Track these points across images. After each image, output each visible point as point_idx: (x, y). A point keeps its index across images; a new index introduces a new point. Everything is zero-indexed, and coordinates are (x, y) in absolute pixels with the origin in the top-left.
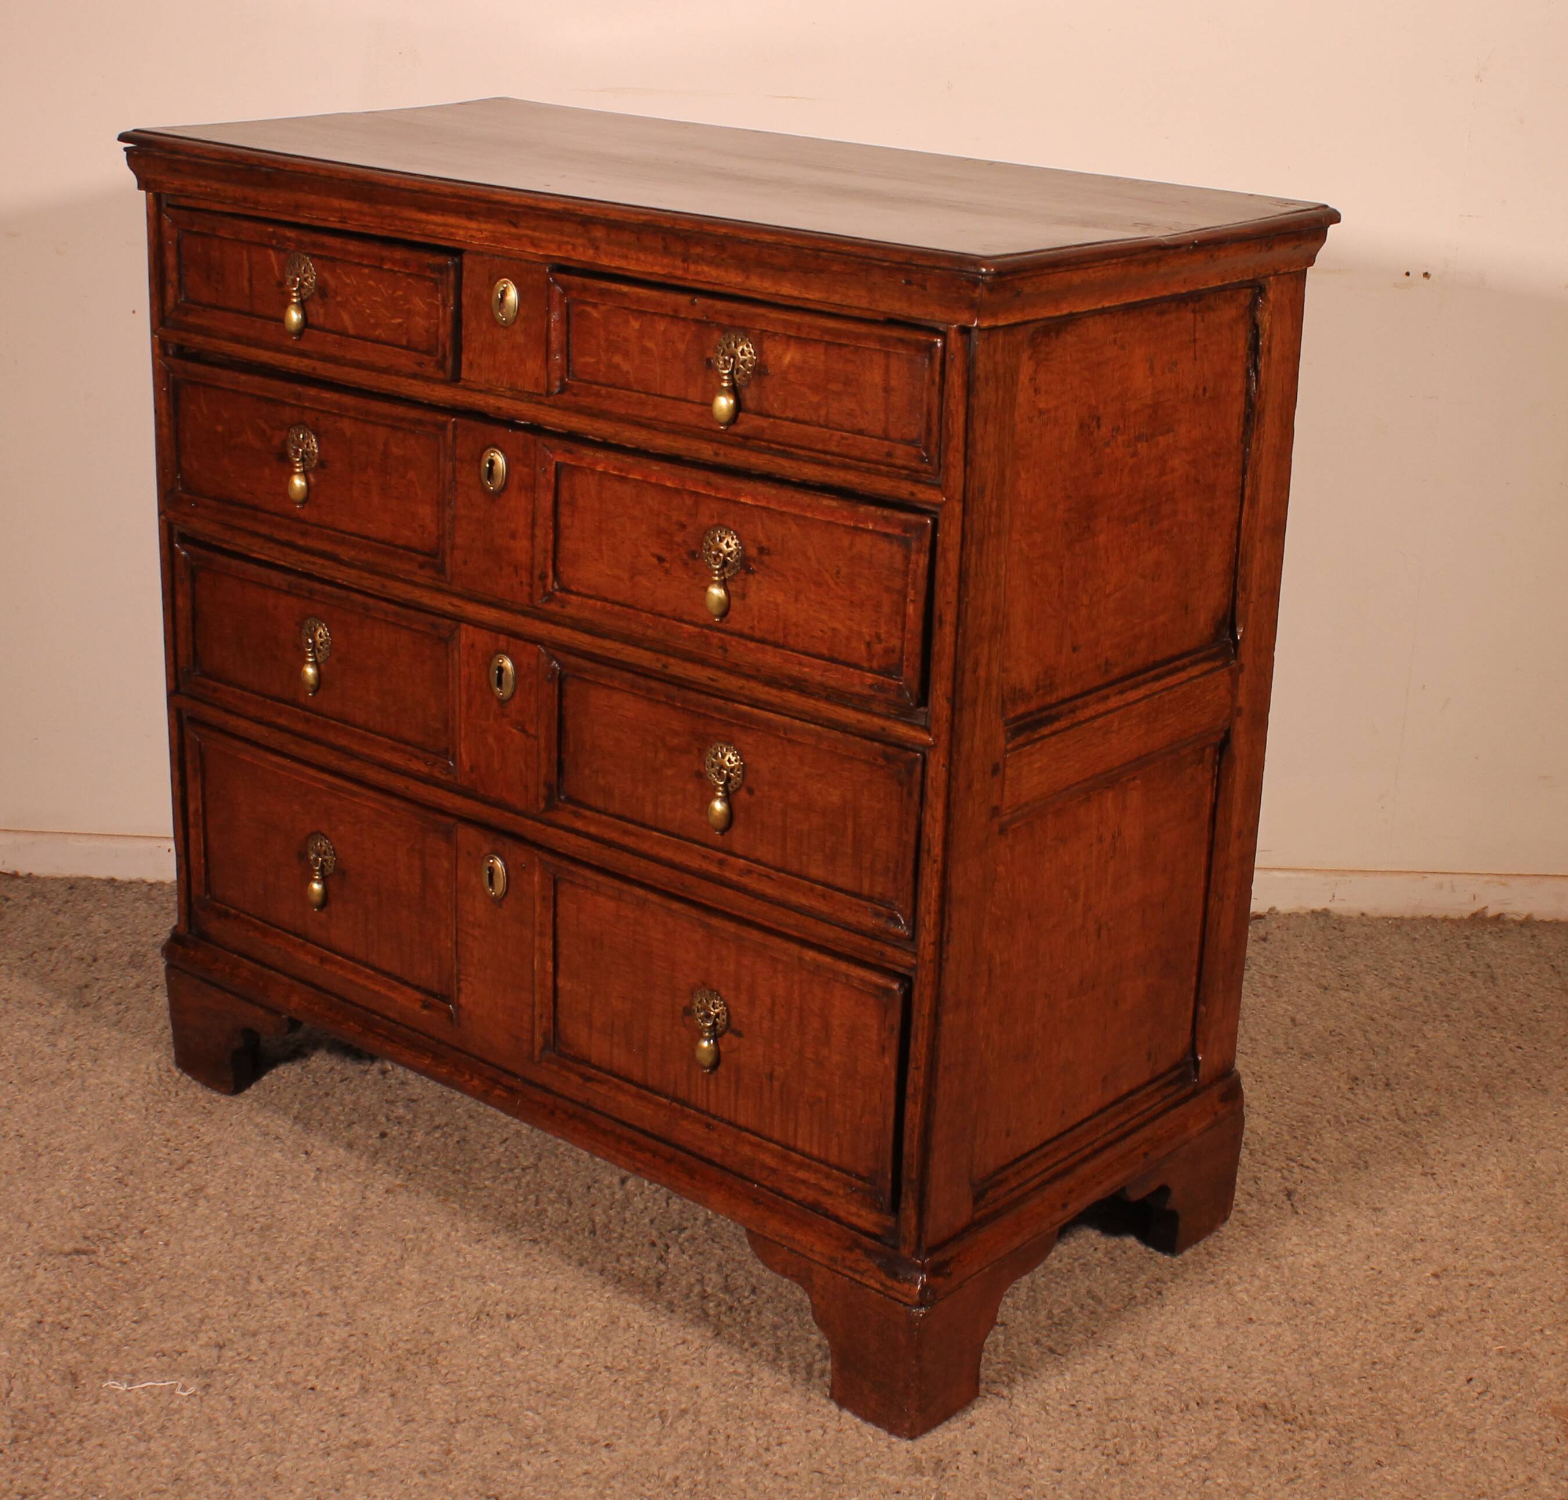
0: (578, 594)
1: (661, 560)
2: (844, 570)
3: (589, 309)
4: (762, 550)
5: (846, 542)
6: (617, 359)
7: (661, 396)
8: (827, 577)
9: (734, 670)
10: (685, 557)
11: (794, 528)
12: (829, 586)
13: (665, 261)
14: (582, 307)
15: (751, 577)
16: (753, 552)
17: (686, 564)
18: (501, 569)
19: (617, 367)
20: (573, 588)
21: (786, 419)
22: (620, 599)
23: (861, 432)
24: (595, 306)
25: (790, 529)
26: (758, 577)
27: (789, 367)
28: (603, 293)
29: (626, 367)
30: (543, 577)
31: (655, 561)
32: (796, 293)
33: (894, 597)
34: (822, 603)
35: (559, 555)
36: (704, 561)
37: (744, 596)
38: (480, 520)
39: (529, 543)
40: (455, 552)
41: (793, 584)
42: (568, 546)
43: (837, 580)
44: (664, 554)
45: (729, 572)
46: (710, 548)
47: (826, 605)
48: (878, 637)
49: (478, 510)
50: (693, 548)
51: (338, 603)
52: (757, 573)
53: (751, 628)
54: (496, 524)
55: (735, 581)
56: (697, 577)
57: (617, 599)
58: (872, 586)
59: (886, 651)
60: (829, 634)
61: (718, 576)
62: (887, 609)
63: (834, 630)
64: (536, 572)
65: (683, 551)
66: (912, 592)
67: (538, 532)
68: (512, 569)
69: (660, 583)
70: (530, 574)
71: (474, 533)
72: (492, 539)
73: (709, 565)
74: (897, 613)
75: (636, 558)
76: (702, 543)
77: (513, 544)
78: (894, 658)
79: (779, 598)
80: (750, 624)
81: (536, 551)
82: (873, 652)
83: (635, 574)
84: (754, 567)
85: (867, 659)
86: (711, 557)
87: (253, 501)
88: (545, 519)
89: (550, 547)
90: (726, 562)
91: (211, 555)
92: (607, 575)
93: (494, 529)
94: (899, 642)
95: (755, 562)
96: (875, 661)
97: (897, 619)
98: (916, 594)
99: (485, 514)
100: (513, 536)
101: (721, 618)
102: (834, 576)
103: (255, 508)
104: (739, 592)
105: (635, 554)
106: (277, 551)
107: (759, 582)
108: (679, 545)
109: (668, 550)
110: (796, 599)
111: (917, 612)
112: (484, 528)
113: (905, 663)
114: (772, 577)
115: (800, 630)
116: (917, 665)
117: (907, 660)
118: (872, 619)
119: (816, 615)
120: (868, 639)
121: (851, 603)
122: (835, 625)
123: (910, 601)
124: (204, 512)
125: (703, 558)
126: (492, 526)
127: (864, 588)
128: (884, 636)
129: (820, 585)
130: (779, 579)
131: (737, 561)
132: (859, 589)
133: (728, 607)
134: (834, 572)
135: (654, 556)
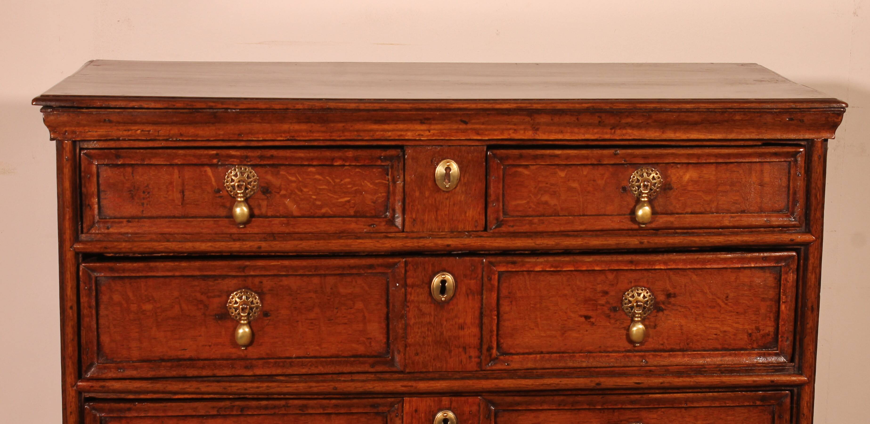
0: (518, 354)
1: (587, 317)
2: (731, 295)
3: (520, 170)
4: (669, 296)
5: (733, 279)
6: (546, 198)
7: (584, 215)
8: (719, 301)
9: (650, 373)
10: (608, 312)
11: (694, 277)
12: (720, 306)
13: (596, 131)
14: (514, 169)
15: (660, 314)
16: (661, 297)
17: (609, 317)
18: (450, 352)
19: (546, 203)
20: (512, 351)
21: (687, 213)
22: (555, 349)
23: (743, 212)
24: (526, 167)
25: (691, 278)
26: (666, 312)
27: (688, 182)
28: (535, 157)
29: (553, 202)
30: (490, 349)
31: (583, 319)
32: (702, 137)
33: (768, 303)
34: (715, 318)
35: (500, 332)
36: (624, 311)
37: (655, 326)
38: (430, 323)
39: (478, 329)
40: (408, 349)
41: (693, 311)
42: (506, 324)
43: (726, 302)
44: (590, 313)
45: (645, 314)
46: (630, 302)
47: (718, 318)
48: (758, 329)
49: (428, 316)
50: (614, 305)
51: (272, 412)
52: (665, 310)
53: (662, 344)
54: (445, 323)
55: (648, 319)
56: (618, 322)
57: (551, 350)
58: (752, 300)
59: (763, 336)
60: (721, 335)
61: (640, 317)
62: (763, 311)
63: (725, 332)
64: (485, 347)
65: (606, 308)
66: (784, 297)
67: (485, 320)
68: (461, 350)
69: (587, 333)
70: (478, 350)
71: (425, 333)
72: (442, 333)
73: (630, 313)
74: (771, 312)
75: (566, 320)
76: (622, 300)
77: (461, 333)
78: (769, 339)
79: (683, 322)
80: (661, 342)
81: (484, 333)
82: (754, 338)
83: (565, 331)
84: (663, 307)
85: (750, 344)
86: (632, 307)
87: (188, 354)
88: (491, 311)
89: (495, 328)
90: (644, 308)
91: (128, 405)
92: (542, 337)
93: (444, 326)
94: (773, 328)
95: (663, 303)
96: (755, 344)
97: (772, 315)
98: (787, 297)
99: (434, 318)
100: (462, 327)
101: (641, 343)
102: (724, 300)
103: (191, 359)
104: (652, 324)
105: (566, 319)
106: (215, 387)
107: (667, 315)
108: (603, 305)
109: (593, 310)
110: (696, 320)
111: (788, 308)
112: (434, 327)
113: (780, 340)
114: (677, 310)
115: (699, 337)
116: (791, 338)
117: (782, 337)
118: (753, 319)
119: (711, 326)
120: (750, 331)
121: (737, 313)
122: (726, 328)
123: (783, 302)
124: (134, 373)
125: (623, 310)
126: (442, 325)
127: (746, 302)
128: (761, 327)
129: (714, 307)
130: (683, 310)
131: (651, 305)
132: (743, 303)
133: (646, 334)
134: (724, 297)
135: (581, 316)
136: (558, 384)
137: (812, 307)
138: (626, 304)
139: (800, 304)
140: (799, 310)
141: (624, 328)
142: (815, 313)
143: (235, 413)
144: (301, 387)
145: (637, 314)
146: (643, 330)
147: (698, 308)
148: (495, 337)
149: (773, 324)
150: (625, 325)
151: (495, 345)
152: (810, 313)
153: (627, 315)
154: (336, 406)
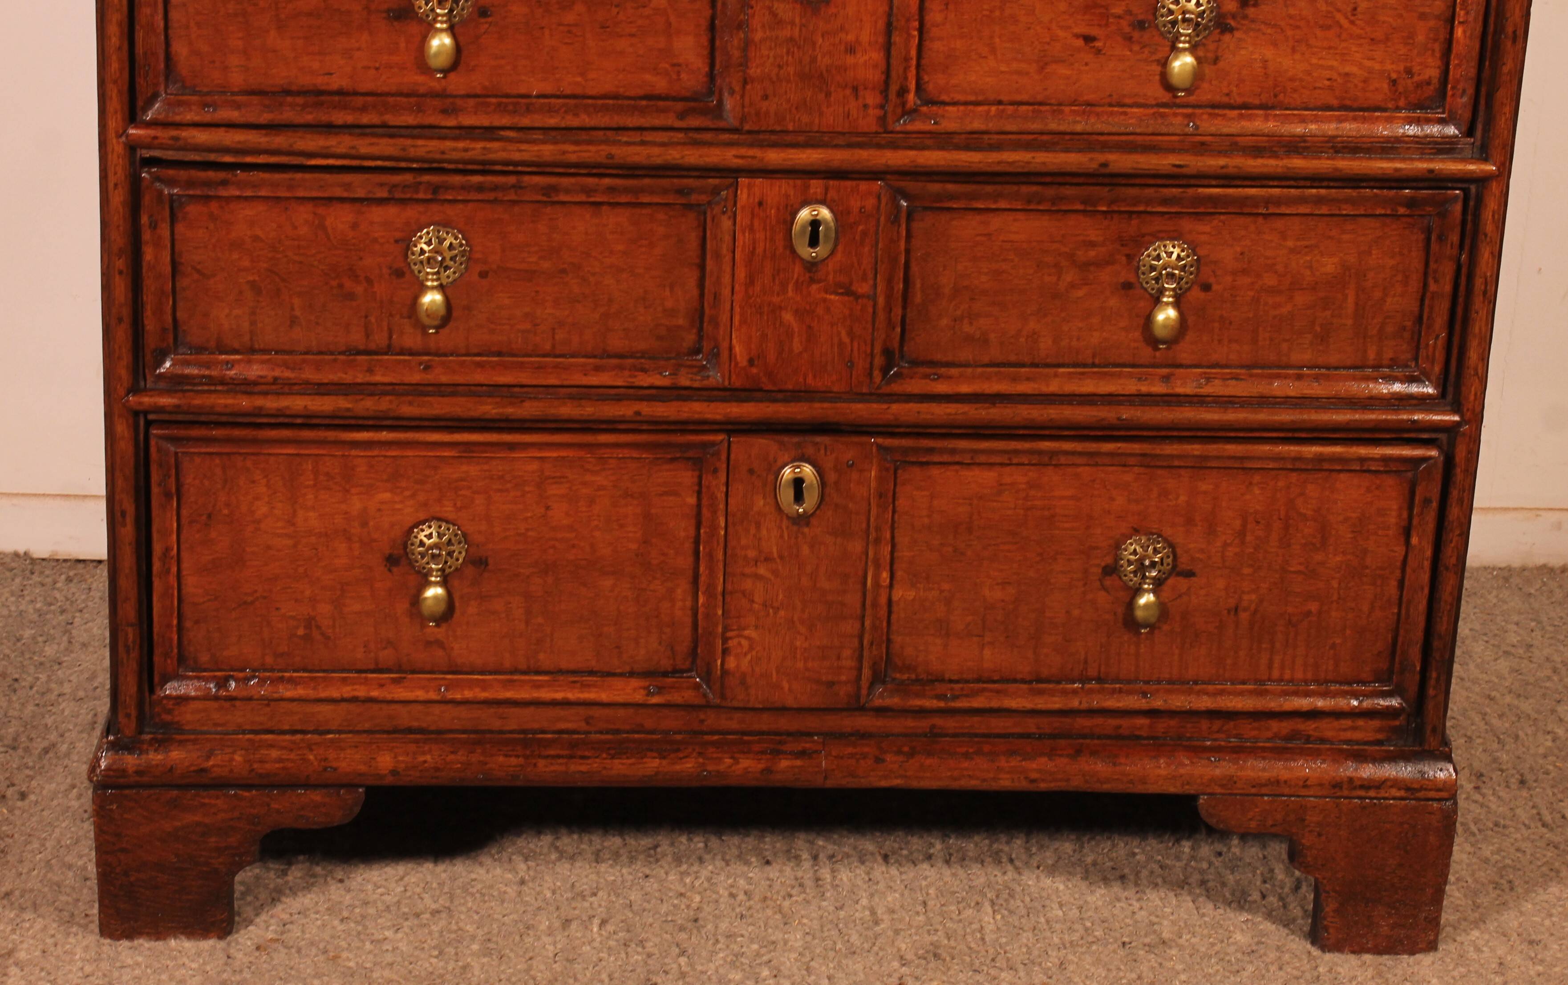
0: (955, 104)
1: (1088, 39)
4: (1244, 3)
8: (1339, 17)
9: (1201, 148)
10: (1127, 29)
12: (1341, 27)
15: (1227, 37)
16: (1231, 6)
17: (1129, 39)
18: (828, 94)
20: (944, 97)
22: (1024, 97)
26: (1238, 34)
30: (902, 92)
31: (1080, 43)
33: (1432, 23)
34: (1330, 48)
35: (923, 62)
36: (1159, 30)
37: (1216, 60)
38: (792, 39)
39: (882, 54)
40: (748, 87)
41: (1290, 33)
42: (936, 48)
43: (1352, 18)
44: (1094, 31)
45: (1198, 36)
46: (1171, 12)
47: (1336, 48)
48: (1409, 72)
49: (789, 27)
50: (1141, 17)
51: (491, 196)
52: (1237, 29)
53: (1227, 95)
54: (821, 40)
55: (1204, 45)
56: (1146, 51)
57: (1018, 98)
58: (1401, 16)
59: (1419, 85)
60: (1340, 80)
61: (1189, 42)
62: (1420, 38)
63: (1347, 74)
64: (894, 88)
65: (1124, 23)
66: (1462, 13)
67: (896, 38)
68: (848, 92)
69: (1087, 68)
70: (881, 93)
71: (782, 57)
72: (813, 60)
73: (1170, 33)
74: (1435, 40)
75: (1049, 44)
76: (1156, 9)
77: (850, 60)
78: (1430, 91)
79: (1269, 53)
80: (1225, 91)
81: (893, 61)
82: (1401, 89)
83: (1046, 64)
84: (1233, 23)
85: (1392, 99)
86: (1174, 23)
87: (336, 82)
88: (908, 20)
89: (913, 53)
90: (1198, 24)
91: (221, 175)
92: (1002, 72)
93: (818, 46)
94: (1438, 71)
95: (1234, 17)
96: (1403, 99)
97: (1437, 47)
98: (1467, 13)
99: (801, 30)
100: (851, 49)
101: (1188, 91)
102: (1349, 14)
103: (340, 92)
104: (1211, 55)
105: (1048, 40)
106: (386, 146)
107: (1240, 40)
108: (1120, 17)
109: (1099, 25)
110: (1294, 50)
111: (1468, 34)
112: (799, 48)
113: (1450, 93)
114: (1259, 30)
115: (1297, 83)
116: (1471, 91)
117: (1453, 88)
118: (1401, 52)
119: (1321, 62)
120: (1394, 76)
121: (1372, 40)
122: (1348, 69)
123: (1460, 23)
124: (234, 115)
125: (1157, 26)
126: (814, 44)
127: (1391, 20)
128: (1416, 69)
129: (1329, 28)
130: (1269, 31)
131: (1210, 21)
132: (1384, 22)
133: (1198, 75)
134: (1349, 9)
135: (1077, 36)
136: (1028, 163)
137: (1514, 32)
138: (1162, 16)
139: (1491, 28)
140: (1490, 38)
141: (1158, 61)
142: (1519, 45)
143: (421, 196)
144: (547, 151)
145: (1182, 35)
146: (1194, 67)
147: (1298, 27)
148: (913, 72)
149: (1439, 63)
150: (1159, 56)
151: (912, 86)
152: (1509, 44)
153: (1164, 38)
154: (611, 190)
